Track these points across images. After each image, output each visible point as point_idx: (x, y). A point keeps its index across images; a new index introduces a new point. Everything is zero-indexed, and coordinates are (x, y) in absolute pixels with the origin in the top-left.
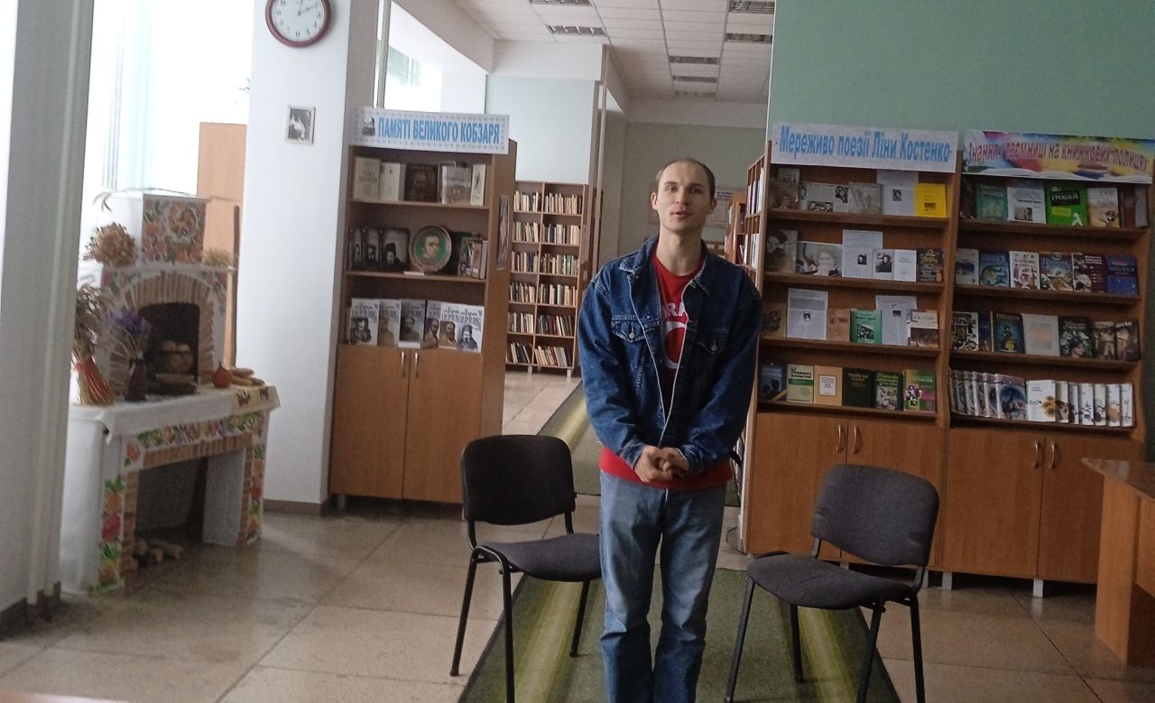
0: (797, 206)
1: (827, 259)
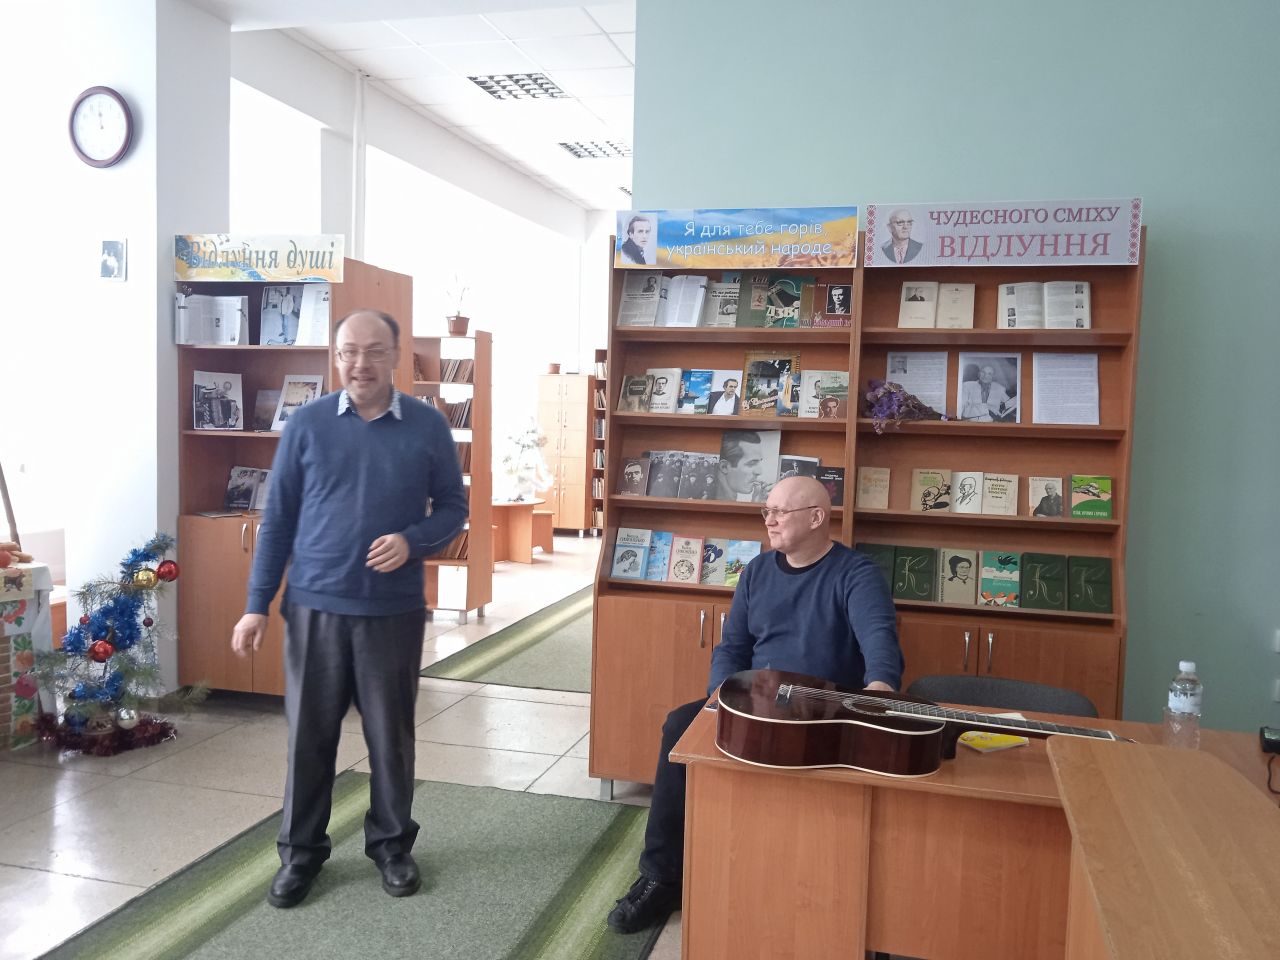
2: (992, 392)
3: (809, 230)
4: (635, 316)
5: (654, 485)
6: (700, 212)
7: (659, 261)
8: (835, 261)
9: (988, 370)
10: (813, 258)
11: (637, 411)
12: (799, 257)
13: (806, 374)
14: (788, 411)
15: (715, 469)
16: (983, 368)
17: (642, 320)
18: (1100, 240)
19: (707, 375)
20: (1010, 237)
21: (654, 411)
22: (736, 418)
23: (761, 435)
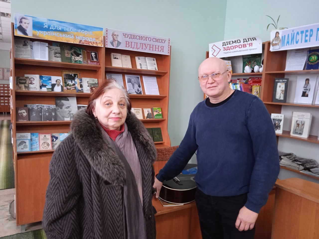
2: (135, 86)
3: (88, 33)
4: (22, 54)
5: (31, 117)
6: (49, 20)
7: (34, 35)
8: (97, 44)
9: (133, 80)
10: (90, 42)
11: (24, 90)
12: (85, 41)
13: (84, 79)
14: (80, 91)
15: (55, 110)
16: (132, 79)
17: (25, 56)
18: (162, 48)
19: (49, 78)
20: (143, 44)
21: (31, 90)
22: (63, 92)
23: (69, 98)
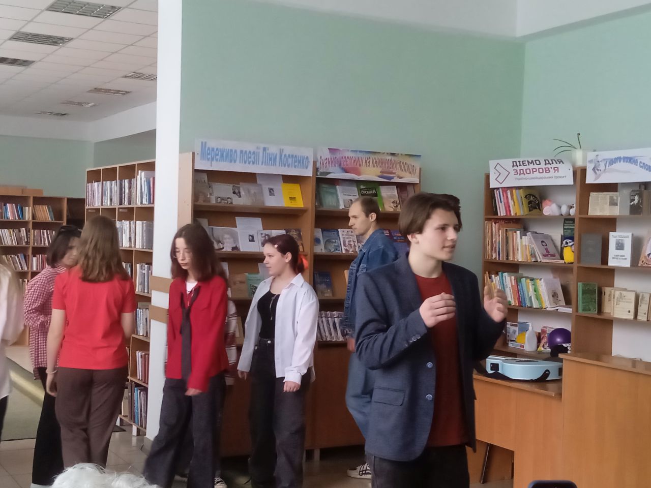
0: (208, 200)
1: (229, 238)
